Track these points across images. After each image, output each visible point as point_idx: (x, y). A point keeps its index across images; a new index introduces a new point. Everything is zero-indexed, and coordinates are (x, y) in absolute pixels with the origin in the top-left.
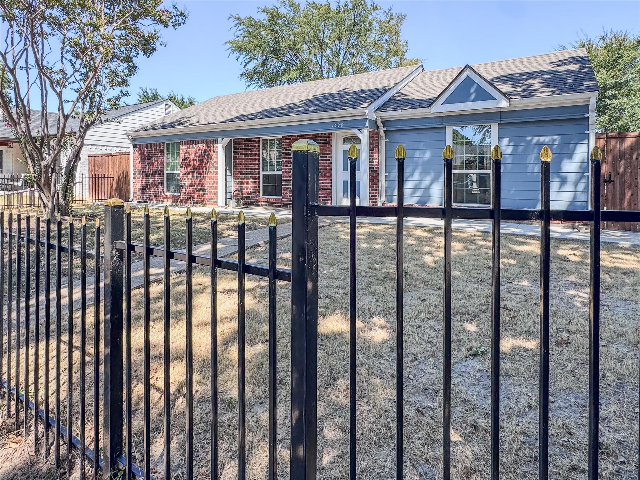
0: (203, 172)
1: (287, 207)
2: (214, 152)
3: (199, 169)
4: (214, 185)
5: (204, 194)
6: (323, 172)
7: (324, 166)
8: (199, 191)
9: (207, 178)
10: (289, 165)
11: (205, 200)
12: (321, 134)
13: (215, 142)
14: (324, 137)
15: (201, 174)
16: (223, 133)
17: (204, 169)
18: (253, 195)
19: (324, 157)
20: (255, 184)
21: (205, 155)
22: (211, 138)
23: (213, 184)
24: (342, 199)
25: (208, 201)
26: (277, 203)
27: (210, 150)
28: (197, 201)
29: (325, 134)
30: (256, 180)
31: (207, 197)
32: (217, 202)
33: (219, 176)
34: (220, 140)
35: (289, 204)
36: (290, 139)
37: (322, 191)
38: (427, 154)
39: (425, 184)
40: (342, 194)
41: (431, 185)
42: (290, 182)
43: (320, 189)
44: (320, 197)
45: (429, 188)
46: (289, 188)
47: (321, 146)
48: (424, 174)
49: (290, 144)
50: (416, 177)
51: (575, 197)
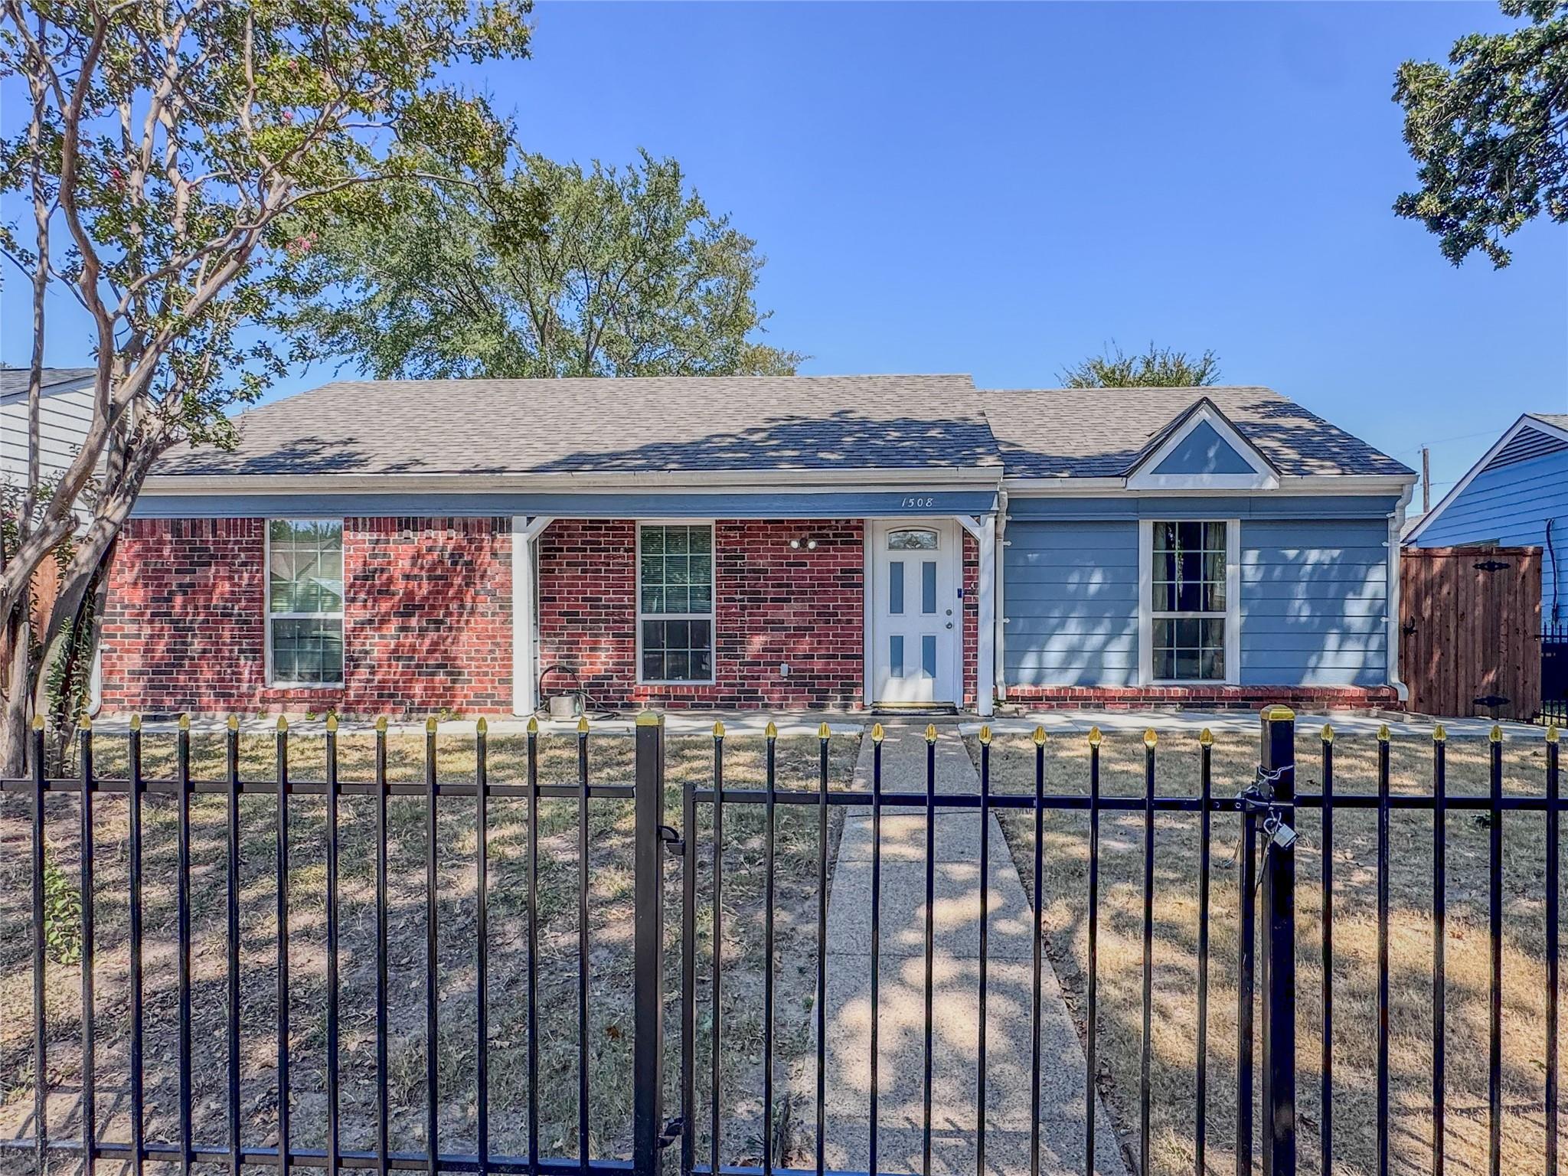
0: (449, 614)
1: (733, 707)
2: (494, 555)
3: (433, 607)
4: (497, 654)
5: (454, 681)
6: (843, 614)
7: (847, 600)
8: (433, 674)
9: (464, 637)
10: (739, 596)
11: (458, 700)
12: (837, 521)
13: (501, 525)
14: (844, 528)
15: (442, 622)
16: (530, 503)
17: (454, 606)
18: (615, 681)
19: (847, 578)
20: (622, 650)
21: (455, 563)
22: (487, 515)
23: (492, 651)
24: (886, 681)
25: (469, 703)
26: (700, 698)
27: (480, 549)
28: (423, 703)
29: (848, 521)
30: (623, 638)
31: (464, 691)
32: (510, 703)
33: (515, 626)
34: (519, 521)
35: (739, 699)
36: (742, 528)
37: (839, 664)
38: (1097, 577)
39: (1095, 641)
40: (887, 669)
41: (1106, 644)
42: (743, 643)
43: (835, 657)
44: (834, 677)
45: (1100, 651)
46: (737, 657)
47: (835, 550)
48: (1092, 620)
49: (741, 543)
50: (1073, 626)
51: (1365, 661)
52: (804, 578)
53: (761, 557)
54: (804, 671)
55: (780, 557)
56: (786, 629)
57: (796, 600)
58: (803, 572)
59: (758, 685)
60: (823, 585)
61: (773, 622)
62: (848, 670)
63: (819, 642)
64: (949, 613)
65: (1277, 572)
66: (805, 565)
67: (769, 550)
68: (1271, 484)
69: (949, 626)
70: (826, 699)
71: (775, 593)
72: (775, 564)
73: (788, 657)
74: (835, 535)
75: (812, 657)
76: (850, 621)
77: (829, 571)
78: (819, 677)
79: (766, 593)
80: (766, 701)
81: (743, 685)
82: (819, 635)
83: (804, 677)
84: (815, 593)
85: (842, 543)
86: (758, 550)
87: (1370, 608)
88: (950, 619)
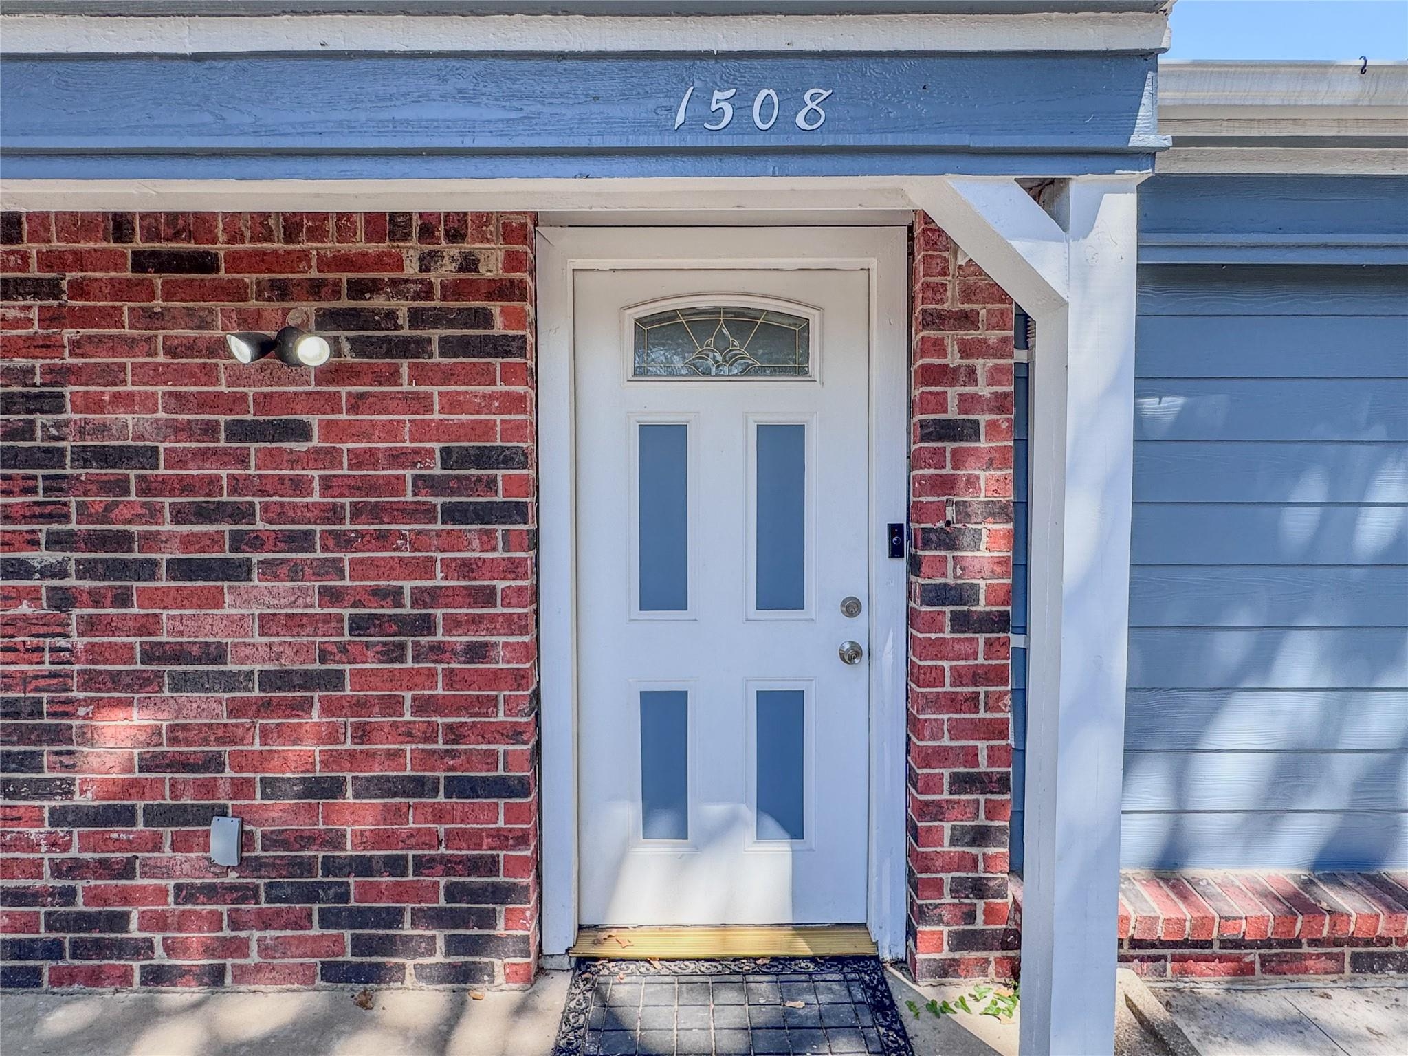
1: (29, 980)
6: (453, 624)
7: (467, 568)
10: (42, 557)
14: (454, 290)
19: (466, 486)
24: (624, 855)
35: (53, 950)
36: (53, 289)
37: (439, 815)
38: (1395, 483)
40: (629, 812)
42: (58, 735)
43: (419, 787)
44: (422, 865)
46: (42, 790)
47: (419, 375)
49: (48, 346)
50: (1302, 662)
52: (299, 486)
53: (125, 401)
54: (305, 840)
55: (205, 403)
56: (230, 681)
57: (270, 570)
58: (296, 461)
59: (127, 897)
60: (376, 513)
61: (178, 654)
62: (473, 838)
63: (363, 733)
64: (852, 608)
66: (302, 432)
67: (158, 375)
69: (852, 655)
70: (387, 946)
71: (187, 542)
72: (179, 430)
73: (241, 788)
74: (417, 318)
75: (334, 788)
76: (477, 652)
77: (397, 458)
78: (363, 867)
79: (150, 541)
80: (160, 957)
81: (68, 895)
82: (360, 706)
83: (306, 867)
84: (343, 541)
85: (448, 348)
86: (112, 375)
88: (855, 630)
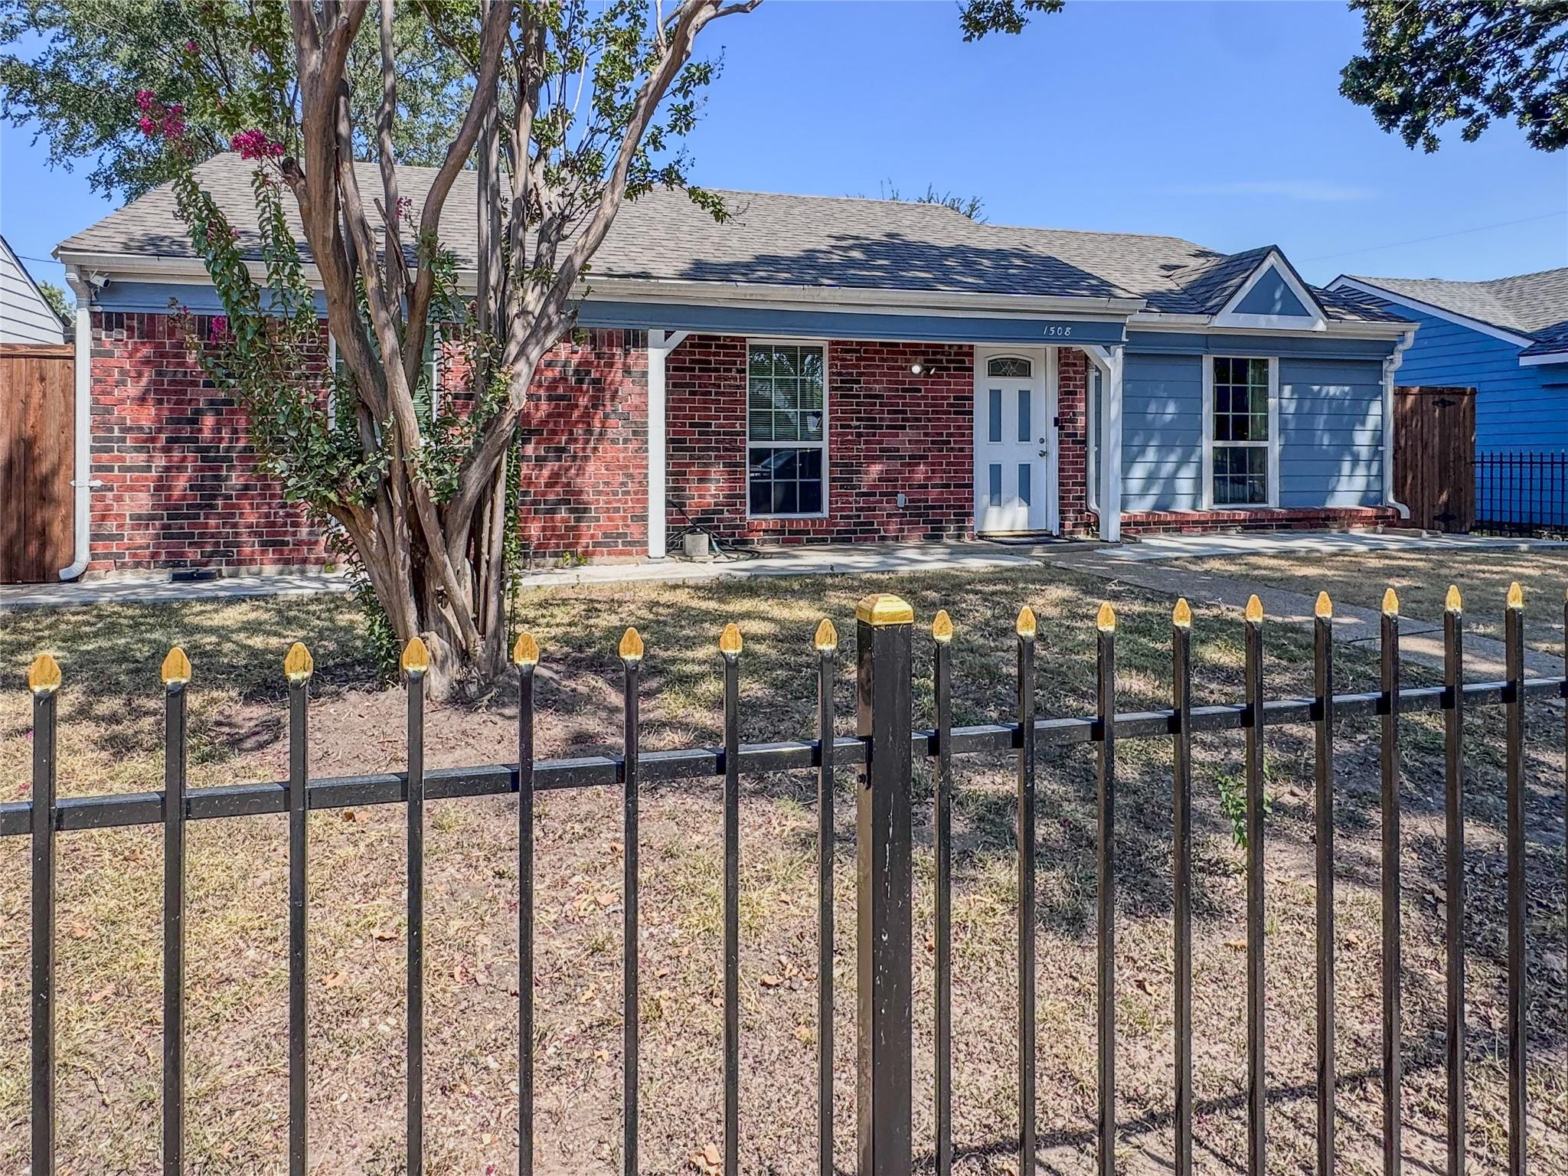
0: (572, 440)
1: (849, 540)
2: (627, 371)
3: (554, 432)
4: (631, 487)
5: (578, 520)
6: (955, 442)
7: (959, 427)
8: (553, 511)
9: (591, 467)
10: (855, 423)
11: (583, 541)
12: (950, 346)
13: (636, 340)
14: (956, 354)
15: (563, 450)
16: (668, 315)
17: (579, 431)
18: (726, 515)
19: (958, 406)
20: (735, 481)
21: (580, 381)
22: (620, 326)
23: (623, 484)
24: (985, 511)
25: (596, 544)
26: (816, 532)
27: (611, 365)
28: (539, 546)
29: (960, 347)
30: (733, 468)
31: (590, 531)
32: (646, 543)
33: (650, 454)
34: (655, 334)
35: (855, 532)
36: (859, 351)
37: (952, 493)
38: (1171, 408)
39: (1167, 469)
40: (986, 498)
41: (1177, 470)
42: (859, 472)
43: (948, 486)
44: (948, 507)
45: (1173, 477)
46: (853, 487)
47: (948, 376)
48: (1165, 448)
49: (858, 367)
50: (1151, 455)
51: (1368, 484)
52: (919, 405)
53: (876, 382)
54: (919, 501)
55: (896, 383)
56: (902, 457)
57: (911, 427)
58: (918, 398)
59: (875, 517)
60: (937, 413)
61: (889, 450)
62: (960, 500)
63: (933, 472)
64: (1042, 441)
65: (1307, 404)
66: (920, 391)
67: (884, 375)
68: (1321, 326)
69: (1043, 454)
70: (941, 529)
71: (891, 420)
72: (890, 390)
73: (903, 487)
74: (948, 361)
75: (926, 486)
76: (962, 450)
77: (943, 398)
78: (933, 507)
79: (881, 419)
80: (882, 533)
81: (859, 517)
82: (933, 464)
83: (919, 508)
84: (929, 420)
85: (955, 369)
86: (874, 375)
87: (1373, 438)
88: (1043, 447)
